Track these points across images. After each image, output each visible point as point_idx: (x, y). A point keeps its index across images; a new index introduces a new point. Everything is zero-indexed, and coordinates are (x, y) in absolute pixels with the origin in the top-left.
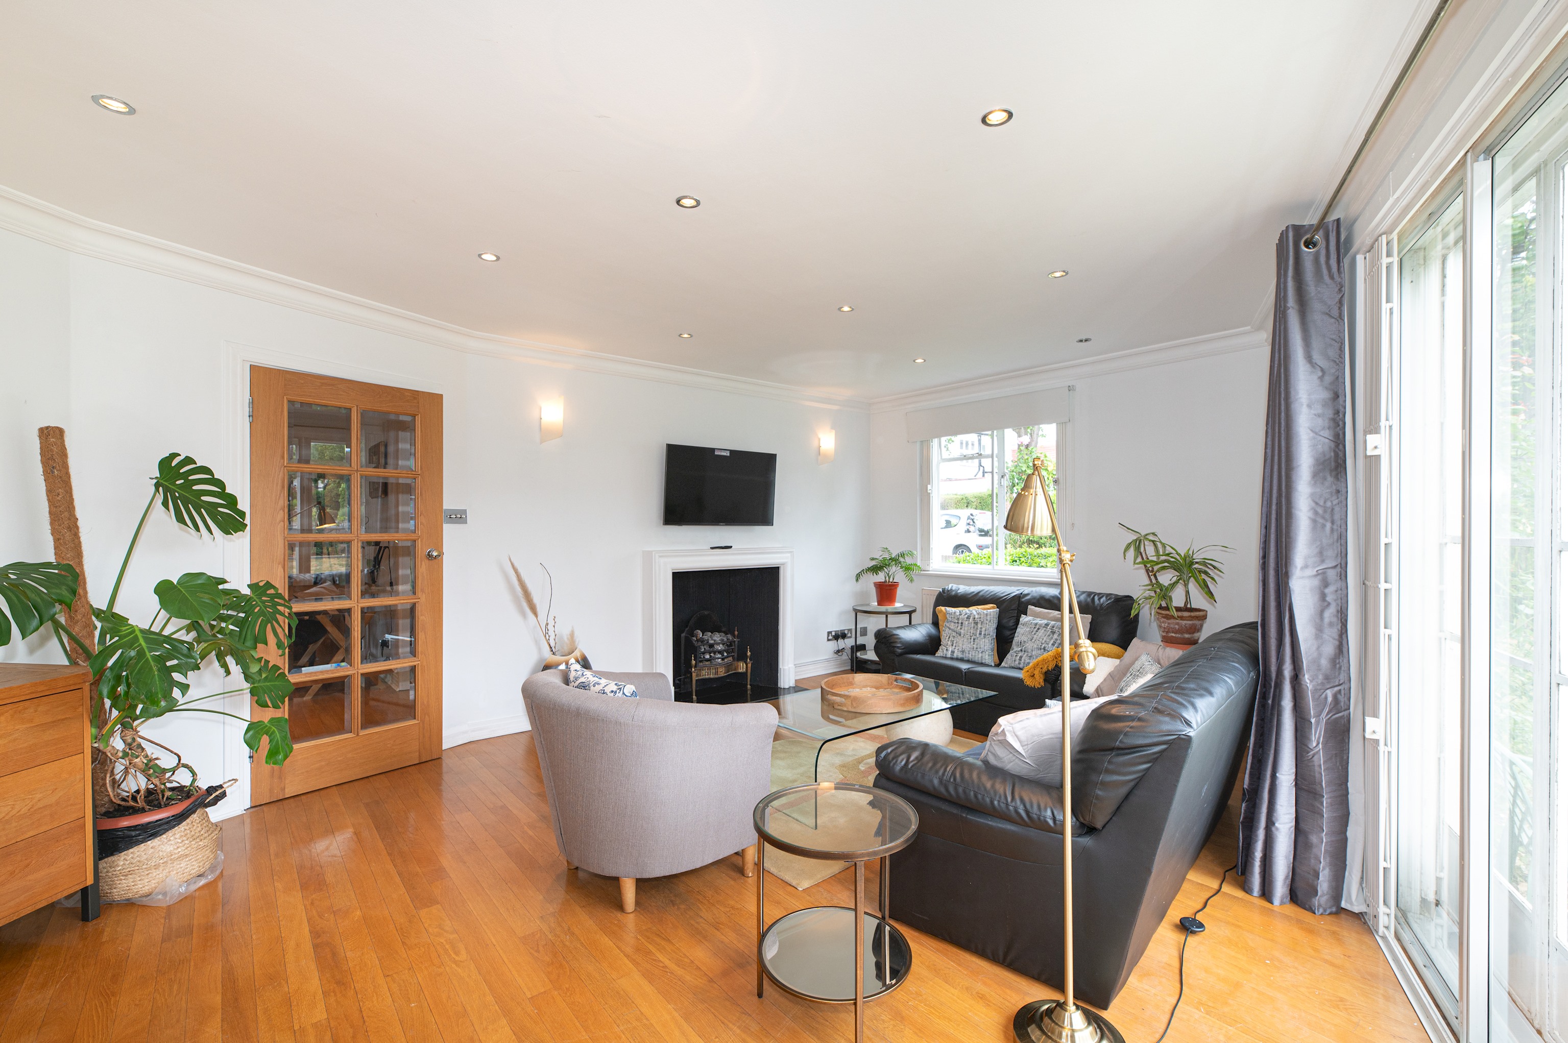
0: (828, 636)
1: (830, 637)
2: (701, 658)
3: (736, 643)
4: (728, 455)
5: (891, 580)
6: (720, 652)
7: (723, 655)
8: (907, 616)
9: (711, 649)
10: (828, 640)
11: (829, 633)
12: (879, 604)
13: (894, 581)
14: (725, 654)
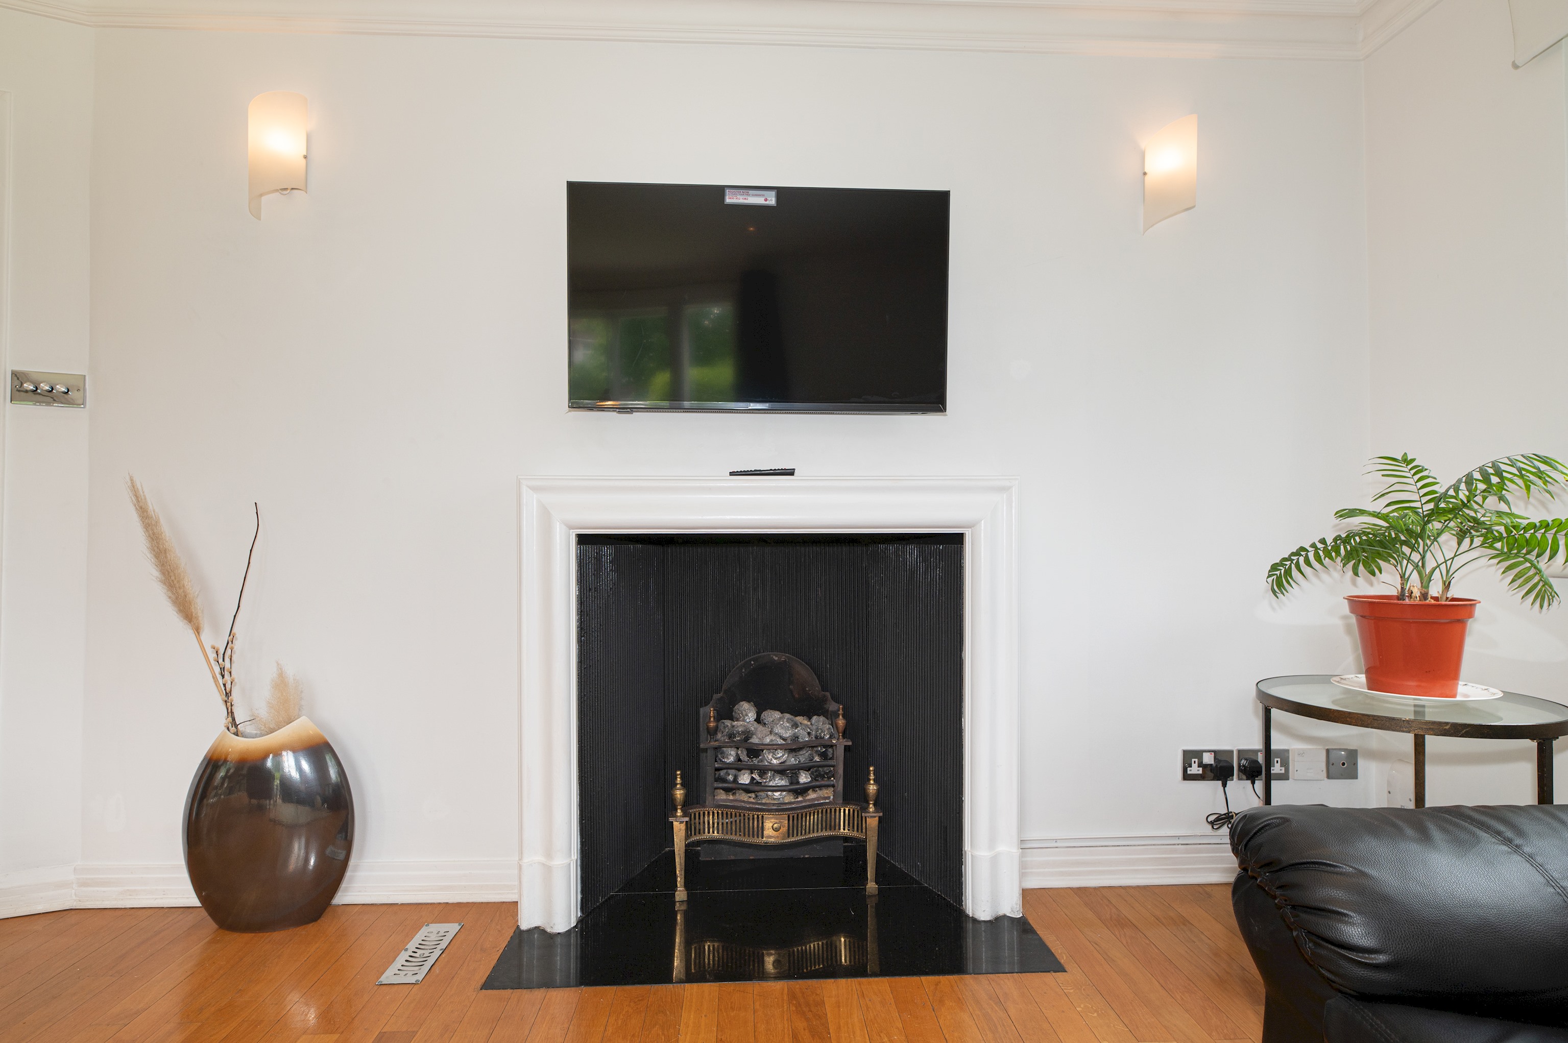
0: (1186, 766)
1: (1195, 769)
2: (724, 780)
3: (840, 752)
4: (772, 201)
5: (1435, 590)
6: (781, 771)
7: (794, 780)
8: (1530, 745)
9: (755, 761)
10: (1187, 777)
11: (1189, 756)
12: (1373, 684)
13: (1454, 592)
14: (804, 778)
